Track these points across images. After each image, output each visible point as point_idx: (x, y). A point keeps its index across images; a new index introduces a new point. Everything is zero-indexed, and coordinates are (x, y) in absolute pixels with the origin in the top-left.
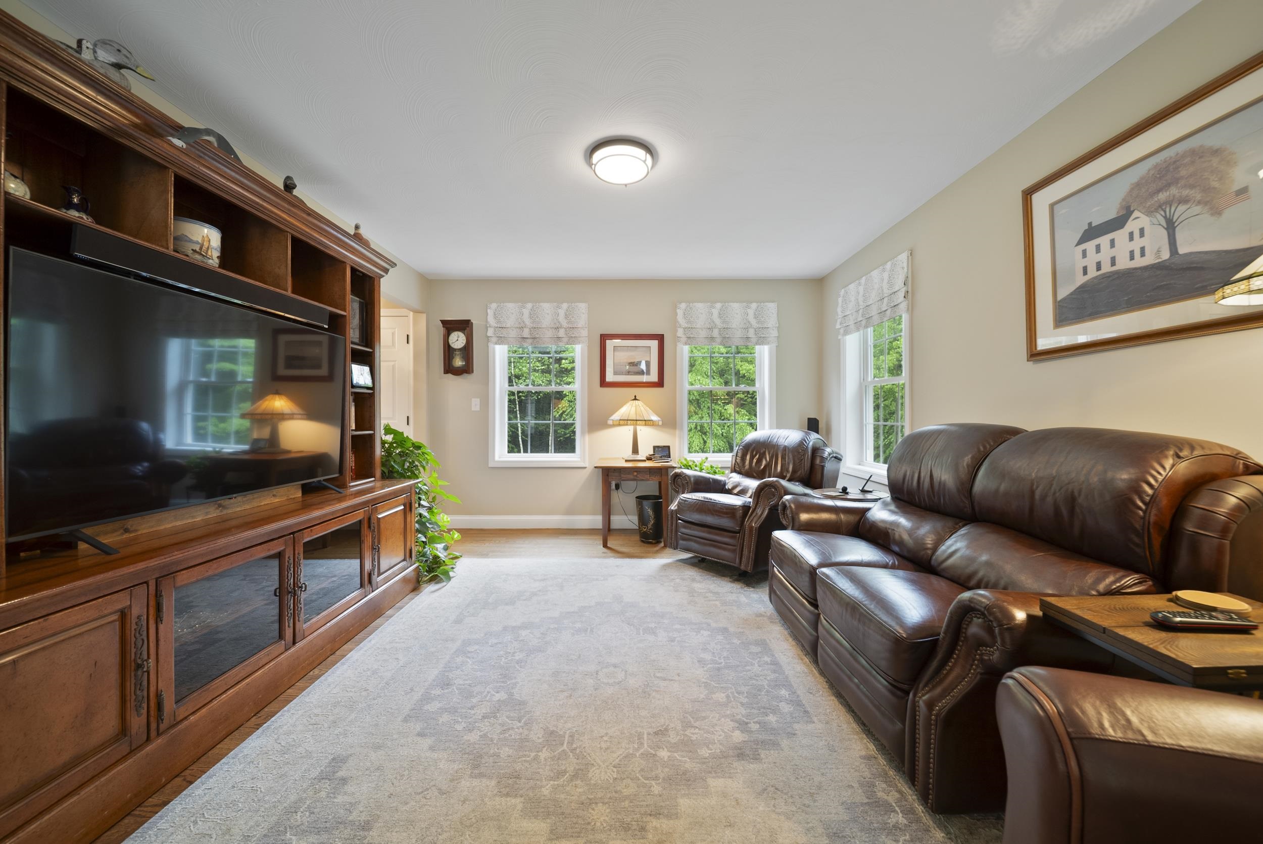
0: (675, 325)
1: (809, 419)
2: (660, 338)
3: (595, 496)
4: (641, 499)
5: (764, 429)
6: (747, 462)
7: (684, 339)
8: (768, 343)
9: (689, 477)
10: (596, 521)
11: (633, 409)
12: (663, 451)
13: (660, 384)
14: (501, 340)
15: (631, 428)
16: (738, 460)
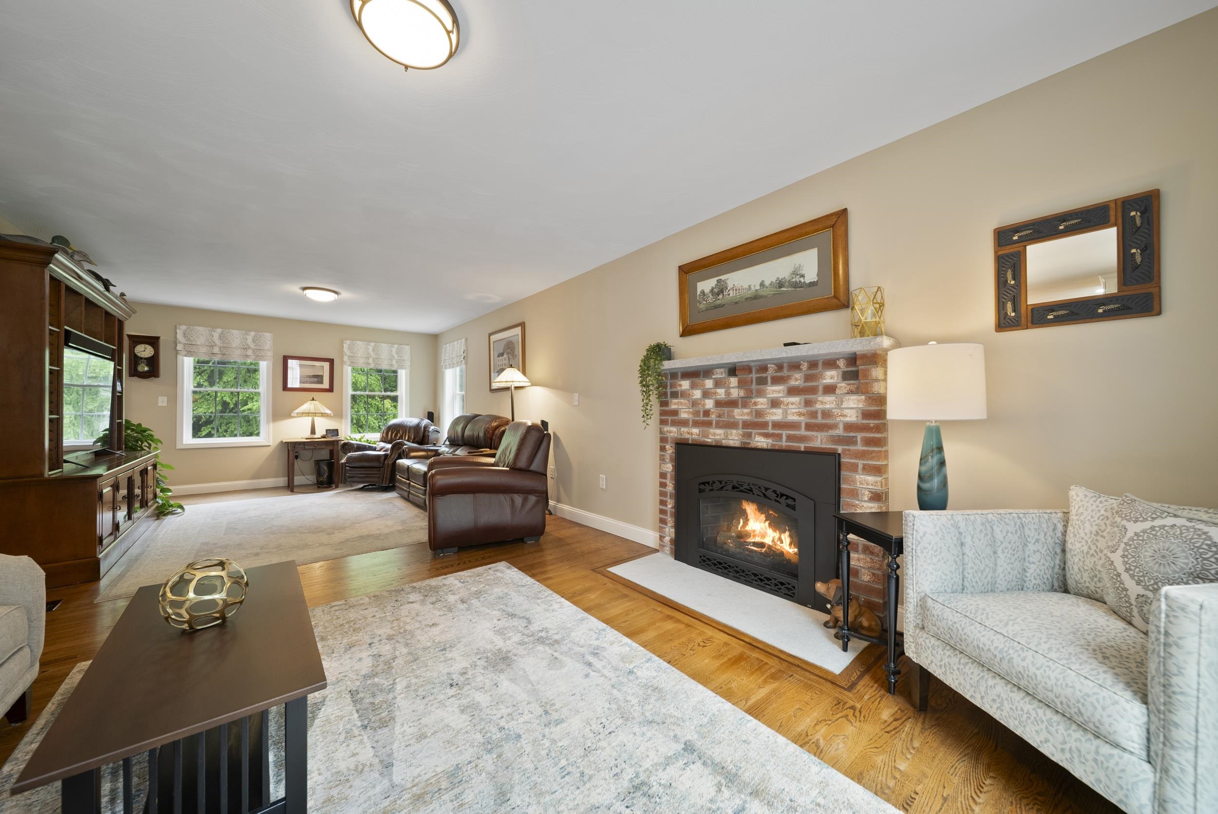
0: (341, 353)
1: (429, 413)
2: (331, 361)
3: (280, 464)
4: (318, 463)
5: (402, 417)
6: (389, 436)
7: (349, 363)
8: (405, 369)
9: (353, 444)
10: (282, 481)
11: (312, 407)
12: (335, 432)
13: (331, 390)
14: (189, 354)
15: (310, 419)
16: (384, 435)
